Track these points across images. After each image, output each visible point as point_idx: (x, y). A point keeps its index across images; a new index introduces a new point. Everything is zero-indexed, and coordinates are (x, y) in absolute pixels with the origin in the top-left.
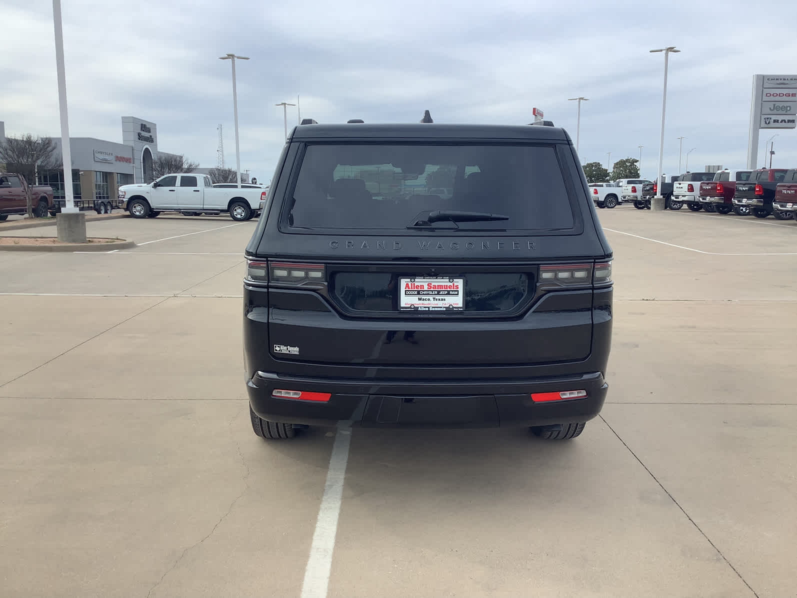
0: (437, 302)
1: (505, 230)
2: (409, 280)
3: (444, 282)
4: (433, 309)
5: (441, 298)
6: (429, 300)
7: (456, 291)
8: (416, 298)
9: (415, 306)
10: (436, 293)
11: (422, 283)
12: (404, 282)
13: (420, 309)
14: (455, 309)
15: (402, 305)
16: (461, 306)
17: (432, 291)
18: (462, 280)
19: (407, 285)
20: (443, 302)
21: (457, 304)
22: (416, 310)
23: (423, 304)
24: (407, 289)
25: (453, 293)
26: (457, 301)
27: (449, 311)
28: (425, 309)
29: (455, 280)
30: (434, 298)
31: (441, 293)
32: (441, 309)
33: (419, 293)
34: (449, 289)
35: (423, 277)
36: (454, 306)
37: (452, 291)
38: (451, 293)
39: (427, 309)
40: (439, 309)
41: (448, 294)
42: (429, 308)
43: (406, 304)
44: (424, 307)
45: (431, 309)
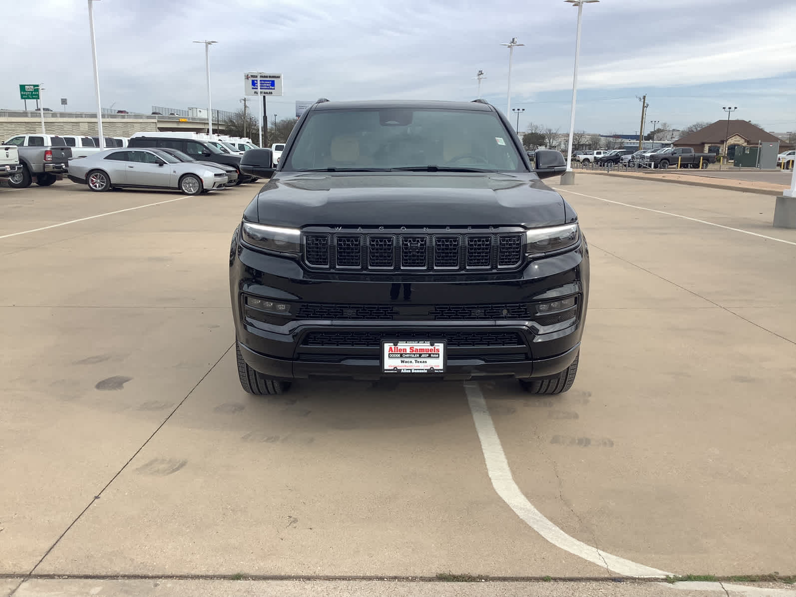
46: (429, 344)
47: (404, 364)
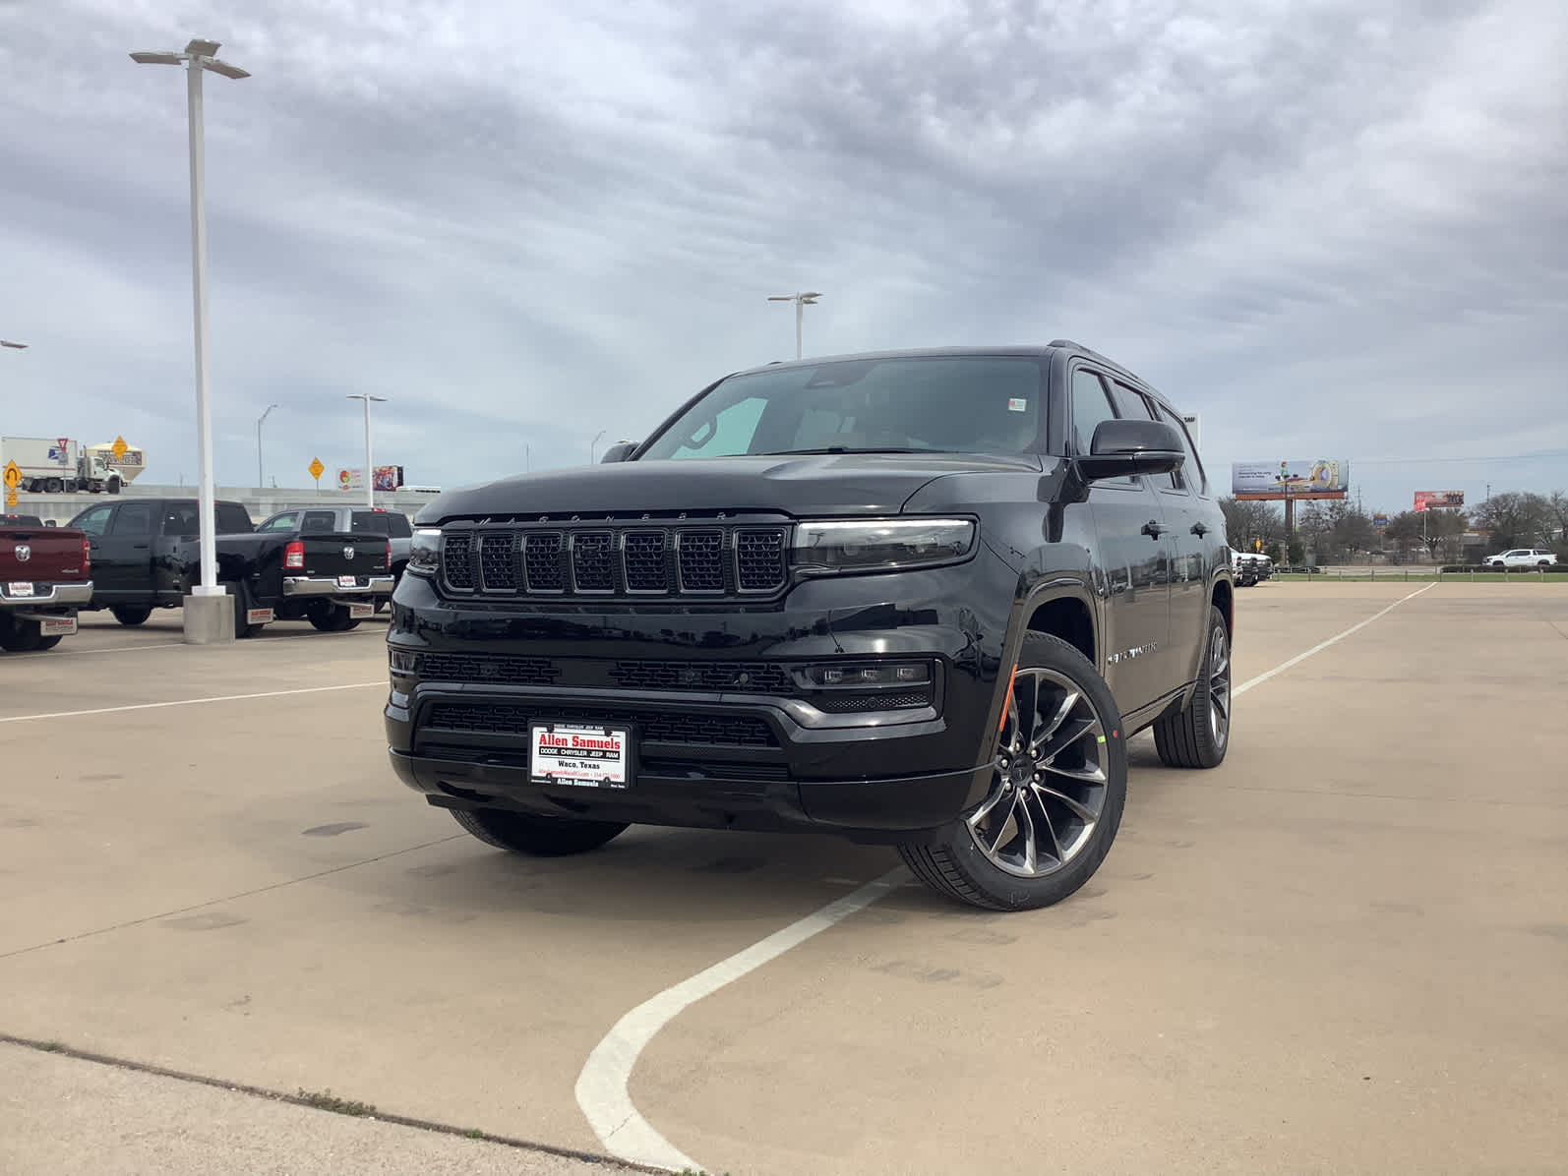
46: (603, 733)
47: (564, 768)
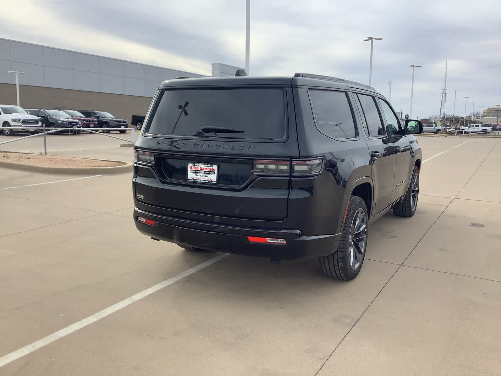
0: (205, 177)
1: (244, 138)
2: (192, 164)
3: (208, 166)
4: (202, 181)
5: (206, 175)
6: (200, 176)
7: (213, 172)
8: (195, 174)
9: (195, 179)
10: (204, 172)
11: (198, 166)
12: (190, 165)
13: (196, 181)
14: (212, 182)
15: (189, 178)
16: (216, 181)
17: (202, 171)
18: (216, 166)
19: (191, 167)
20: (207, 177)
21: (214, 180)
22: (194, 181)
23: (198, 178)
24: (191, 169)
25: (212, 173)
26: (213, 178)
27: (210, 182)
28: (198, 181)
29: (213, 166)
30: (203, 175)
31: (206, 172)
32: (206, 182)
33: (196, 172)
34: (210, 171)
35: (198, 163)
36: (213, 180)
37: (212, 172)
38: (211, 173)
39: (199, 181)
40: (205, 182)
41: (210, 173)
42: (200, 180)
43: (190, 177)
44: (198, 180)
45: (201, 181)
